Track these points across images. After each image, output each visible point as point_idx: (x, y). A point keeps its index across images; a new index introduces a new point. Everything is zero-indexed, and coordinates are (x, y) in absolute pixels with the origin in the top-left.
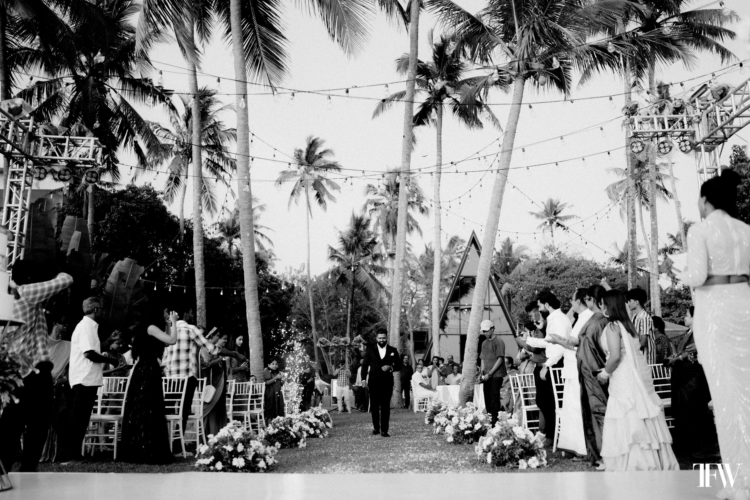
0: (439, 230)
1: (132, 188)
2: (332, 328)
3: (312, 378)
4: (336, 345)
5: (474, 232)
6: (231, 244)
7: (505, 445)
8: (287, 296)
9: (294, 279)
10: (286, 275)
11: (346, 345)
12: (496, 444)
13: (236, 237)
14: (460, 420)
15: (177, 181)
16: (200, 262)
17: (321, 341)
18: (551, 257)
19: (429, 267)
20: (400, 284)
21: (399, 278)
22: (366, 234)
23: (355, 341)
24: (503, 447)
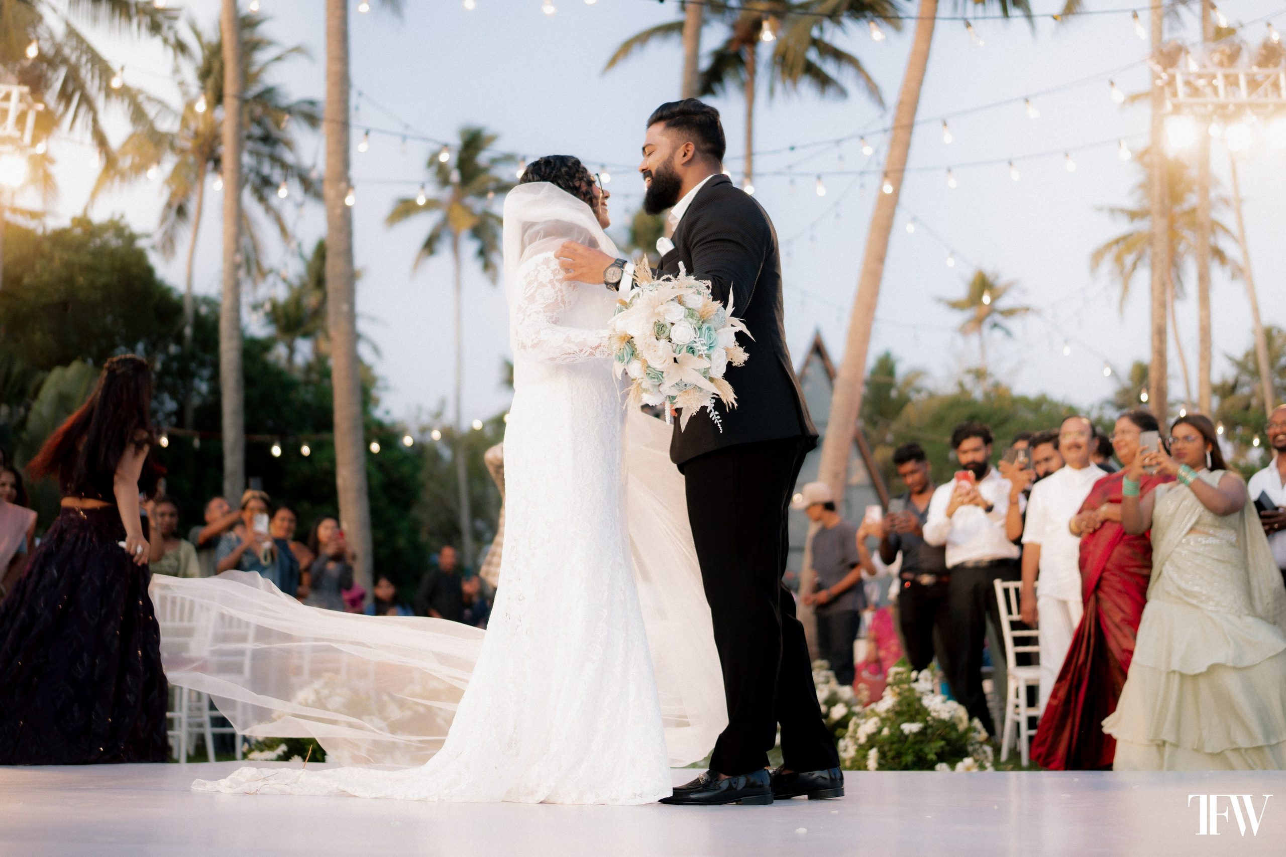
1: (82, 222)
7: (906, 732)
12: (886, 732)
15: (181, 211)
18: (978, 393)
24: (903, 738)
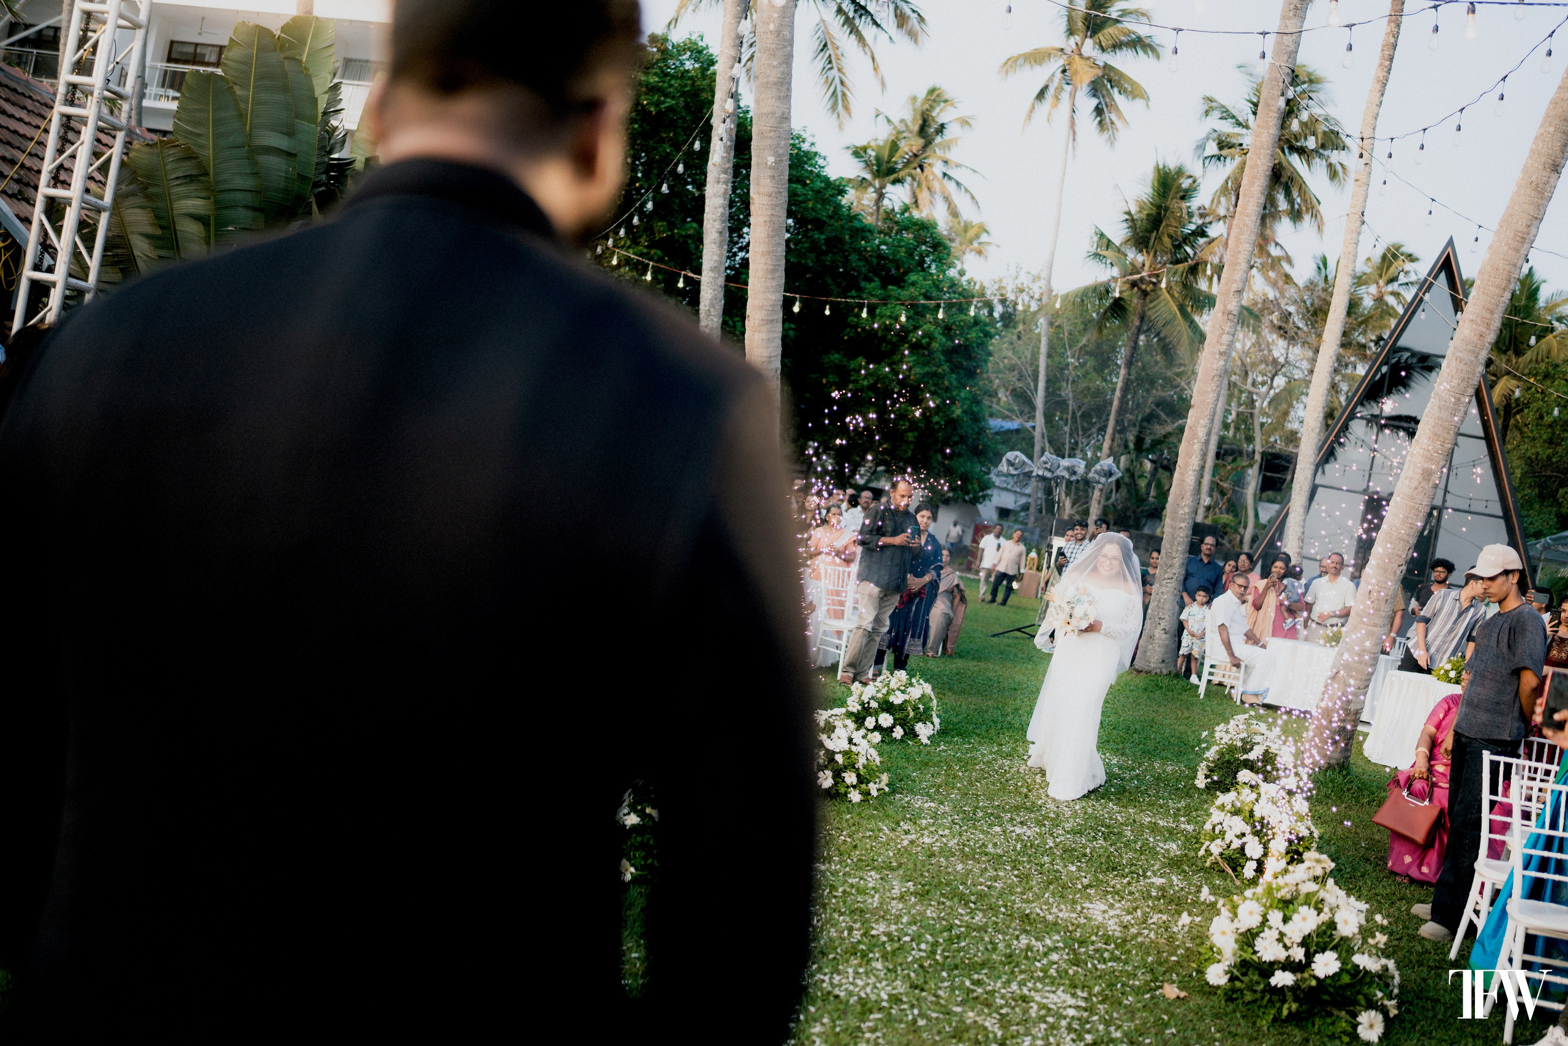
0: (1359, 223)
2: (1079, 414)
3: (934, 573)
4: (1048, 475)
5: (1450, 243)
6: (881, 196)
8: (982, 331)
9: (1022, 291)
10: (1004, 281)
11: (1074, 478)
13: (894, 182)
14: (1265, 920)
16: (718, 226)
17: (1011, 459)
19: (1318, 313)
20: (1221, 353)
21: (1220, 336)
22: (1185, 211)
23: (1096, 472)
